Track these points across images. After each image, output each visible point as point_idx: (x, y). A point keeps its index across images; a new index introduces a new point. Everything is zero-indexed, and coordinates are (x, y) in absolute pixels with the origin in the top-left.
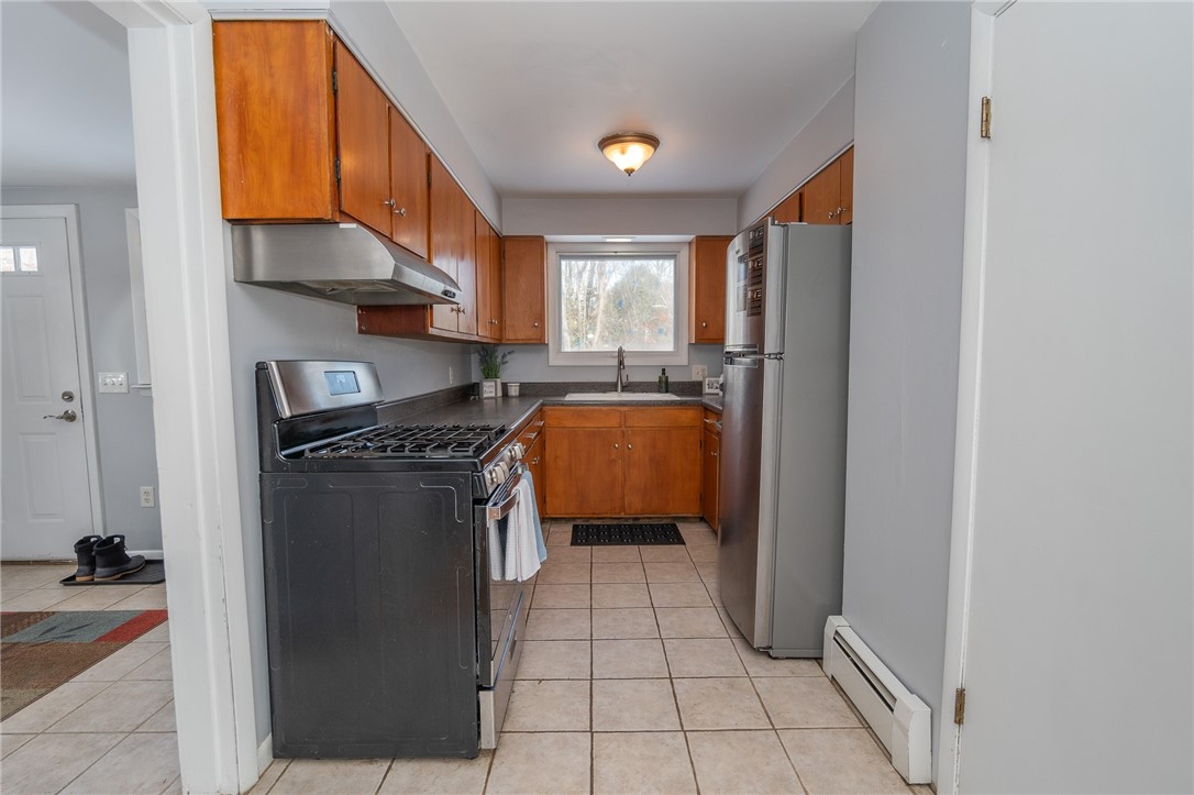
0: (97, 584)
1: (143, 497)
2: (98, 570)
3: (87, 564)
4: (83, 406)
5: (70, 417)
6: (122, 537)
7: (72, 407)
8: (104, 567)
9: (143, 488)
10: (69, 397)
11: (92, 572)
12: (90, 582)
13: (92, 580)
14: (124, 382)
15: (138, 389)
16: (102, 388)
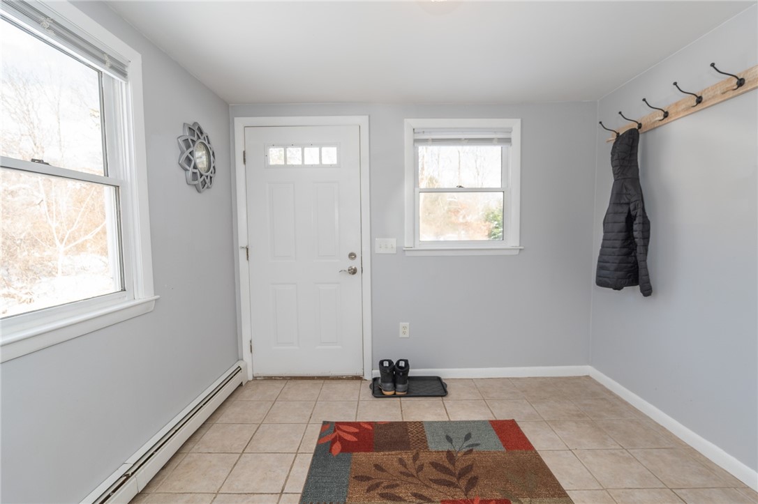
0: (400, 396)
1: (401, 330)
2: (400, 386)
4: (364, 263)
5: (352, 272)
6: (406, 362)
7: (355, 264)
9: (402, 324)
10: (352, 256)
11: (395, 388)
12: (394, 396)
13: (395, 394)
14: (395, 246)
15: (404, 251)
16: (378, 250)
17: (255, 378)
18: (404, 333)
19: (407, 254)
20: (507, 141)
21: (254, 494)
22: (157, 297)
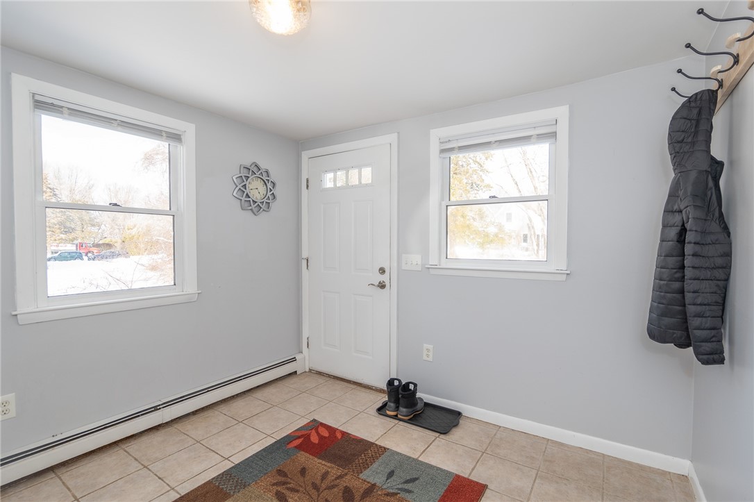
0: (400, 420)
1: (425, 352)
2: (401, 409)
3: (394, 402)
4: (392, 278)
5: (382, 286)
6: (415, 385)
7: (385, 278)
8: (406, 407)
9: (426, 346)
10: (382, 271)
11: (397, 408)
12: (395, 417)
13: (396, 416)
14: (419, 263)
15: (429, 268)
16: (404, 267)
17: (310, 370)
18: (428, 356)
19: (432, 272)
20: (553, 135)
21: (214, 451)
22: (200, 292)
